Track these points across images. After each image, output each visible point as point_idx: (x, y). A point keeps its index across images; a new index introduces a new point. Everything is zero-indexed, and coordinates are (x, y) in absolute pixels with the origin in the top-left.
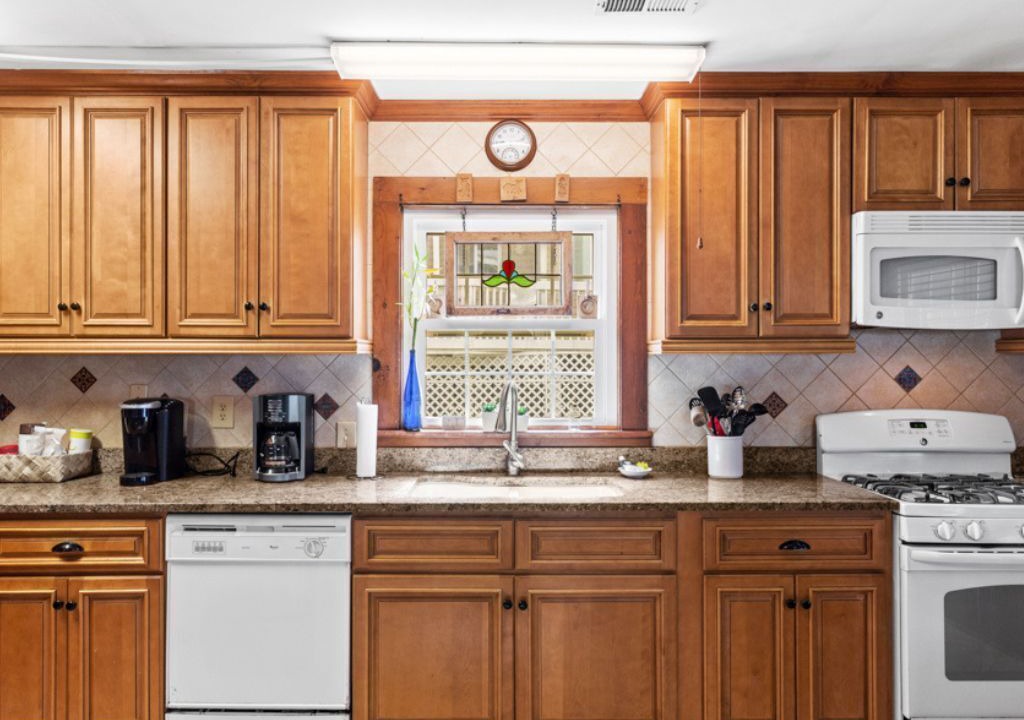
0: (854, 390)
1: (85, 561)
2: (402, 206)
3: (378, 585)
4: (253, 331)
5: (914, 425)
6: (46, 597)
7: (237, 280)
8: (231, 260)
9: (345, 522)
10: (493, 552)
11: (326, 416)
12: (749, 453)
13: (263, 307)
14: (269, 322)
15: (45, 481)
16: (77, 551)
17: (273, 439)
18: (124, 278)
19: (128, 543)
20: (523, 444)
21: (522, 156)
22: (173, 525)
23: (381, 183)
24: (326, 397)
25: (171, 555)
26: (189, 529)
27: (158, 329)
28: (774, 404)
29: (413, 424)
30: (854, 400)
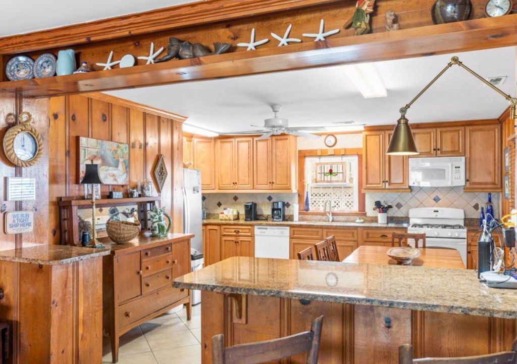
0: (421, 201)
1: (240, 234)
2: (305, 157)
3: (295, 241)
4: (271, 188)
5: (435, 211)
6: (233, 241)
7: (268, 177)
8: (266, 173)
9: (288, 228)
10: (318, 235)
11: (288, 207)
12: (388, 218)
13: (273, 183)
14: (274, 186)
15: (230, 220)
16: (238, 232)
17: (275, 212)
18: (245, 177)
19: (248, 231)
20: (333, 214)
21: (333, 144)
22: (256, 227)
23: (300, 151)
24: (288, 203)
25: (255, 234)
26: (259, 228)
27: (252, 188)
28: (399, 206)
29: (307, 210)
30: (421, 205)
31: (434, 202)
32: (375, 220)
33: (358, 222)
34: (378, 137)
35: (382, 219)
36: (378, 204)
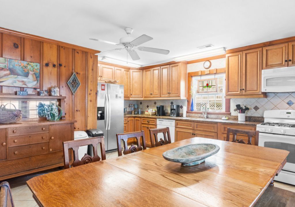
0: (276, 105)
1: (150, 123)
2: (192, 77)
3: (177, 129)
4: (169, 96)
5: (287, 113)
6: (146, 127)
7: (167, 89)
8: (167, 87)
9: (174, 121)
10: (191, 127)
11: (181, 108)
12: (246, 117)
13: (170, 93)
14: (171, 95)
15: (150, 115)
16: (149, 122)
17: (172, 111)
18: (156, 90)
19: (153, 121)
20: (208, 114)
21: (209, 66)
22: (158, 120)
23: (189, 73)
24: (181, 106)
25: (157, 123)
27: (159, 96)
28: (256, 108)
29: (192, 110)
30: (275, 108)
31: (288, 106)
32: (236, 118)
33: (224, 119)
34: (237, 57)
35: (241, 118)
36: (238, 107)
